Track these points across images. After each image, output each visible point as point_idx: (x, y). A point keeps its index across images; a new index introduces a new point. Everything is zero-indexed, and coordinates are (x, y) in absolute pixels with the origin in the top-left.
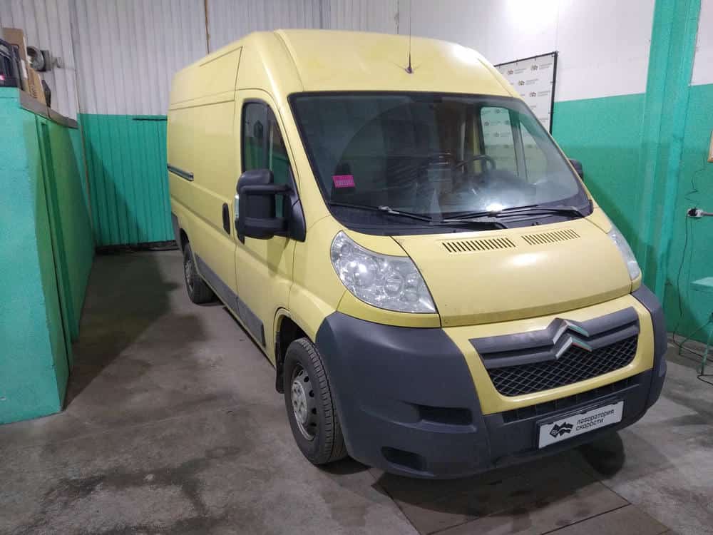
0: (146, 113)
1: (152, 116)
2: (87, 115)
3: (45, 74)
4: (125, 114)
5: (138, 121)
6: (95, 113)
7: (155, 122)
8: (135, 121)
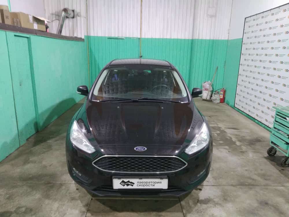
0: (113, 36)
1: (115, 37)
2: (90, 36)
3: (74, 19)
4: (104, 36)
5: (110, 39)
6: (93, 35)
7: (116, 40)
8: (108, 39)
